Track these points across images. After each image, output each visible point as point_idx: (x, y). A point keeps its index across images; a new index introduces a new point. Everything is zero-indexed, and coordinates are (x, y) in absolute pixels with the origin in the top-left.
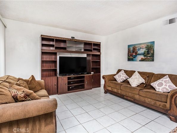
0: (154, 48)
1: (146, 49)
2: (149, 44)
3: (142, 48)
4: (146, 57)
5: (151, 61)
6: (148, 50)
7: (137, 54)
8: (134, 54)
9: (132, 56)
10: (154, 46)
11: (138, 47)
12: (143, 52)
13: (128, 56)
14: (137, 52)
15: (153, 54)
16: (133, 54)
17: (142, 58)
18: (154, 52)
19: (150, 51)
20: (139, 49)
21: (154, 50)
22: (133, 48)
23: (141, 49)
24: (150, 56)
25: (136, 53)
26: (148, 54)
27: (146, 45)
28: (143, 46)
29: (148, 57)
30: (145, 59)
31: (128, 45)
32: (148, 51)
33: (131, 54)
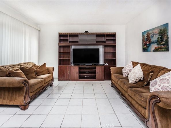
0: (167, 32)
1: (159, 35)
2: (162, 28)
3: (155, 34)
4: (159, 46)
5: (165, 51)
6: (162, 36)
7: (151, 43)
8: (148, 43)
9: (146, 45)
10: (167, 30)
11: (151, 33)
12: (156, 39)
13: (143, 45)
14: (151, 39)
15: (167, 41)
16: (146, 43)
17: (156, 48)
18: (168, 38)
19: (164, 37)
20: (152, 35)
21: (167, 36)
22: (147, 35)
23: (154, 36)
24: (163, 45)
25: (149, 41)
26: (162, 41)
27: (159, 30)
28: (156, 31)
29: (162, 46)
30: (159, 49)
31: (143, 32)
32: (161, 38)
33: (145, 43)
